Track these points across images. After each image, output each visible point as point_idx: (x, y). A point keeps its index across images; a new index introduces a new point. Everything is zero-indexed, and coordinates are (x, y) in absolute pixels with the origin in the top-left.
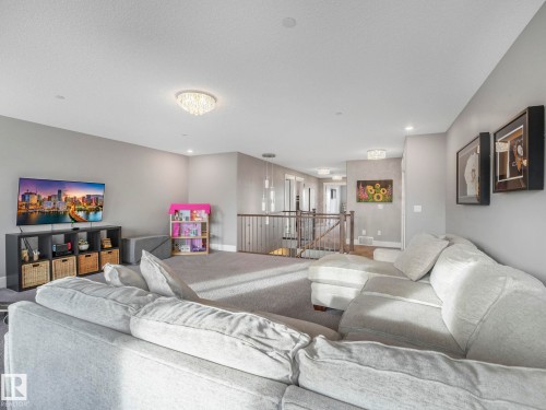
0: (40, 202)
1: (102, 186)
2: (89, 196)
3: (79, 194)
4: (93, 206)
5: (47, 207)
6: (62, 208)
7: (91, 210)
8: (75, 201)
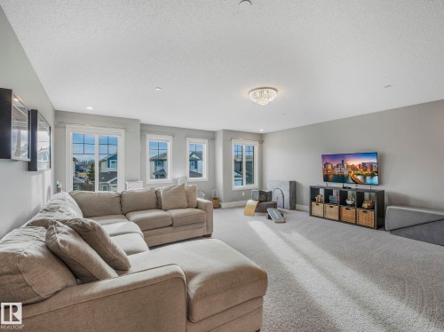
0: (333, 168)
1: (374, 154)
2: (364, 164)
3: (356, 162)
4: (369, 171)
5: (337, 171)
6: (346, 173)
7: (367, 175)
8: (354, 168)
